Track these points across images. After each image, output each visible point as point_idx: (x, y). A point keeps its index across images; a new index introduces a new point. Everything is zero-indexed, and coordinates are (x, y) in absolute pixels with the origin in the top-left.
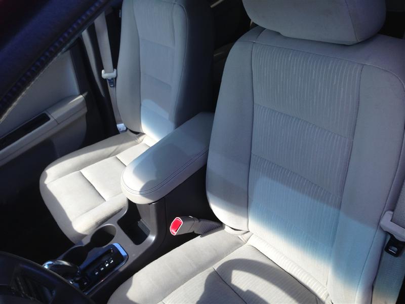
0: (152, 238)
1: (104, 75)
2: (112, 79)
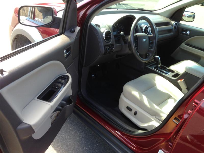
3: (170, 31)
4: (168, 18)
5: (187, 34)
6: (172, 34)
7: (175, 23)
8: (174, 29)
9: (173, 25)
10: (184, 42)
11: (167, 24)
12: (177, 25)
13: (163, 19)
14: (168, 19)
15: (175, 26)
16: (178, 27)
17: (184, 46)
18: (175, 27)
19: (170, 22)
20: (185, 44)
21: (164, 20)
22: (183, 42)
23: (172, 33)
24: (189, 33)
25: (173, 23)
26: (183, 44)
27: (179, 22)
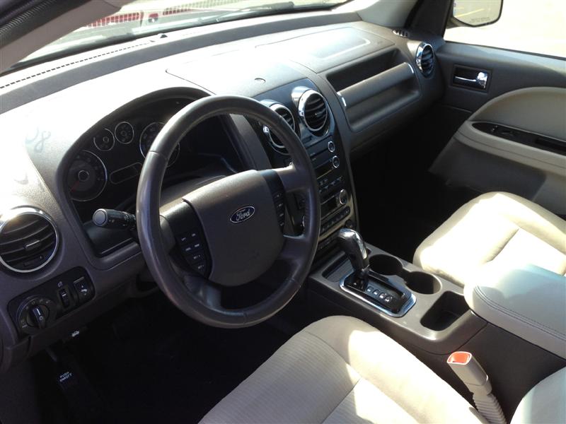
0: (432, 336)
3: (406, 85)
4: (393, 28)
5: (478, 86)
6: (416, 99)
7: (421, 50)
8: (420, 75)
9: (416, 58)
10: (472, 117)
11: (389, 59)
12: (431, 52)
13: (368, 42)
14: (394, 32)
15: (422, 61)
16: (438, 60)
17: (469, 133)
18: (422, 66)
19: (401, 48)
21: (376, 45)
22: (465, 117)
23: (416, 94)
24: (485, 79)
25: (415, 47)
26: (468, 126)
27: (443, 36)
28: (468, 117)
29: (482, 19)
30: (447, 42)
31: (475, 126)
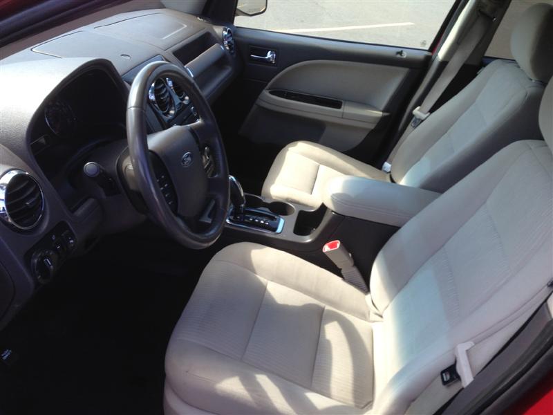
1: (416, 111)
2: (419, 119)
4: (197, 15)
5: (268, 62)
7: (225, 33)
8: (228, 54)
9: (223, 40)
12: (231, 35)
13: (185, 26)
14: (199, 18)
15: (228, 42)
16: (236, 42)
17: (268, 98)
18: (229, 47)
19: (210, 31)
20: (271, 93)
21: (192, 28)
22: (263, 87)
25: (219, 31)
26: (266, 93)
27: (233, 22)
28: (266, 86)
29: (255, 10)
30: (237, 27)
31: (272, 93)
